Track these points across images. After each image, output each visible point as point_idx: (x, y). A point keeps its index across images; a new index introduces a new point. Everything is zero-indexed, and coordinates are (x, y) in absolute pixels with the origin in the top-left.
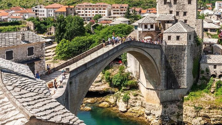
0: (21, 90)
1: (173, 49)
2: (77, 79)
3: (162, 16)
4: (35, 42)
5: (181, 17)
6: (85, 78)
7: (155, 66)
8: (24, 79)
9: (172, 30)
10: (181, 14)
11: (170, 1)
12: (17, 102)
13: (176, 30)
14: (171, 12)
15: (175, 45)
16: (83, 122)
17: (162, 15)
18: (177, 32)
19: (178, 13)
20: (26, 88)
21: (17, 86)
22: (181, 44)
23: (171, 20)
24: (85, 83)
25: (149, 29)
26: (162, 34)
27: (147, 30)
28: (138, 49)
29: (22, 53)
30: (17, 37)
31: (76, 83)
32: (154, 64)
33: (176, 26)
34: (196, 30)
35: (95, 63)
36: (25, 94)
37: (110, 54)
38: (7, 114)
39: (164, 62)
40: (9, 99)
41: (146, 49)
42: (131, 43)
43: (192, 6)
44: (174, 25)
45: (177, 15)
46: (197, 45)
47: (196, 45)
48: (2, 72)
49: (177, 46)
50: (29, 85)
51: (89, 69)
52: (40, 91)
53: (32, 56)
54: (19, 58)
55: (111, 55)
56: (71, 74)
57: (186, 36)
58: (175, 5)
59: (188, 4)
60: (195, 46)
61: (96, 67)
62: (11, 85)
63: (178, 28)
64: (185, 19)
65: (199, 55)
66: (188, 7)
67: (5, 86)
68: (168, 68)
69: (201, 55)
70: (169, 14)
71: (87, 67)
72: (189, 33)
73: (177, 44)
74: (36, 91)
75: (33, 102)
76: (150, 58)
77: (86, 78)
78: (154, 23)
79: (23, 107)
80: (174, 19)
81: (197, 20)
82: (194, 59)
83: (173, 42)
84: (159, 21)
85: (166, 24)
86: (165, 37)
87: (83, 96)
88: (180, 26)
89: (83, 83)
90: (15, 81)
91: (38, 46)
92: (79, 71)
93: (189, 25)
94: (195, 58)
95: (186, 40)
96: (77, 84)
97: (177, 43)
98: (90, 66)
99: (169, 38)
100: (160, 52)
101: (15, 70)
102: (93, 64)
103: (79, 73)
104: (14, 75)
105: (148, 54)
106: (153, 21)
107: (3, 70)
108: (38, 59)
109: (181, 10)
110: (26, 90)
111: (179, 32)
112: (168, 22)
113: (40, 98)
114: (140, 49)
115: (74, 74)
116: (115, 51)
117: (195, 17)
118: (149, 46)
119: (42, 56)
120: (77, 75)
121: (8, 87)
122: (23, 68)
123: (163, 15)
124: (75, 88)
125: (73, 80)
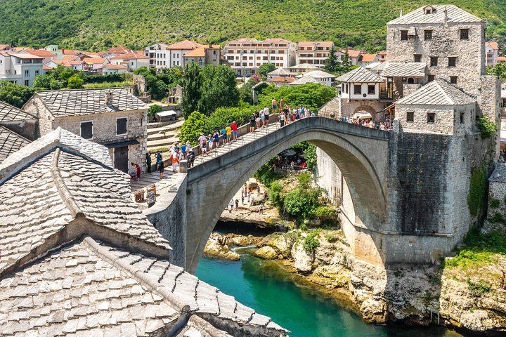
0: (82, 180)
1: (418, 142)
2: (202, 185)
3: (395, 66)
4: (129, 109)
5: (442, 70)
6: (216, 187)
7: (374, 178)
8: (94, 166)
9: (416, 100)
10: (443, 63)
11: (416, 34)
12: (67, 194)
13: (426, 100)
14: (418, 58)
15: (422, 134)
16: (167, 243)
17: (395, 63)
18: (429, 103)
19: (434, 61)
20: (91, 180)
21: (77, 174)
22: (439, 133)
23: (416, 75)
24: (217, 196)
25: (365, 95)
26: (394, 108)
27: (360, 97)
28: (333, 137)
29: (107, 127)
30: (101, 99)
31: (198, 193)
32: (372, 173)
33: (426, 90)
34: (479, 100)
35: (239, 157)
36: (86, 186)
37: (270, 141)
38: (50, 209)
39: (395, 172)
40: (58, 188)
41: (351, 139)
42: (317, 123)
43: (471, 43)
44: (423, 88)
45: (432, 65)
46: (483, 138)
47: (479, 138)
48: (62, 152)
49: (427, 136)
50: (98, 176)
51: (224, 168)
52: (115, 189)
53: (125, 136)
54: (102, 136)
55: (272, 144)
56: (190, 176)
57: (452, 113)
58: (429, 43)
59: (461, 38)
60: (477, 139)
61: (239, 166)
62: (68, 171)
63: (432, 94)
64: (451, 74)
65: (487, 161)
66: (460, 46)
67: (59, 170)
68: (405, 186)
69: (492, 161)
70: (414, 63)
71: (222, 164)
72: (461, 107)
73: (428, 132)
74: (108, 186)
75: (94, 200)
76: (361, 159)
77: (219, 186)
78: (376, 83)
79: (71, 200)
80: (423, 75)
81: (482, 77)
82: (473, 170)
83: (419, 128)
84: (388, 77)
85: (405, 86)
86: (400, 115)
87: (212, 220)
88: (438, 91)
89: (213, 194)
90: (77, 167)
91: (134, 117)
92: (206, 171)
93: (461, 90)
94: (476, 167)
95: (451, 124)
96: (201, 196)
97: (428, 130)
98: (228, 162)
99: (410, 117)
100: (386, 147)
101: (82, 151)
102: (233, 159)
103: (204, 175)
104: (79, 158)
105: (357, 149)
106: (374, 78)
107: (64, 148)
108: (134, 141)
109: (442, 54)
110: (91, 182)
111: (435, 103)
112: (411, 81)
113: (109, 197)
114: (338, 136)
115: (197, 175)
116: (281, 136)
117: (479, 71)
118: (359, 132)
119: (142, 136)
120: (201, 178)
121: (62, 173)
122: (97, 150)
123: (399, 64)
124: (198, 203)
125: (194, 187)
